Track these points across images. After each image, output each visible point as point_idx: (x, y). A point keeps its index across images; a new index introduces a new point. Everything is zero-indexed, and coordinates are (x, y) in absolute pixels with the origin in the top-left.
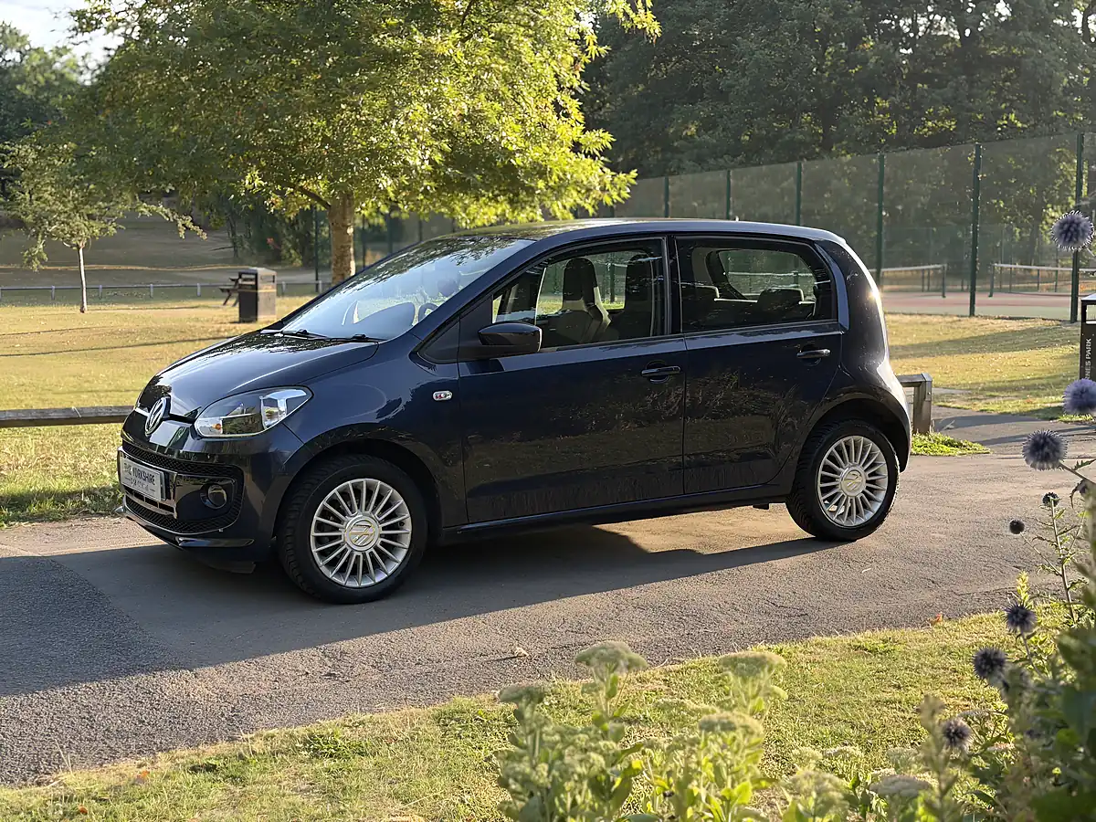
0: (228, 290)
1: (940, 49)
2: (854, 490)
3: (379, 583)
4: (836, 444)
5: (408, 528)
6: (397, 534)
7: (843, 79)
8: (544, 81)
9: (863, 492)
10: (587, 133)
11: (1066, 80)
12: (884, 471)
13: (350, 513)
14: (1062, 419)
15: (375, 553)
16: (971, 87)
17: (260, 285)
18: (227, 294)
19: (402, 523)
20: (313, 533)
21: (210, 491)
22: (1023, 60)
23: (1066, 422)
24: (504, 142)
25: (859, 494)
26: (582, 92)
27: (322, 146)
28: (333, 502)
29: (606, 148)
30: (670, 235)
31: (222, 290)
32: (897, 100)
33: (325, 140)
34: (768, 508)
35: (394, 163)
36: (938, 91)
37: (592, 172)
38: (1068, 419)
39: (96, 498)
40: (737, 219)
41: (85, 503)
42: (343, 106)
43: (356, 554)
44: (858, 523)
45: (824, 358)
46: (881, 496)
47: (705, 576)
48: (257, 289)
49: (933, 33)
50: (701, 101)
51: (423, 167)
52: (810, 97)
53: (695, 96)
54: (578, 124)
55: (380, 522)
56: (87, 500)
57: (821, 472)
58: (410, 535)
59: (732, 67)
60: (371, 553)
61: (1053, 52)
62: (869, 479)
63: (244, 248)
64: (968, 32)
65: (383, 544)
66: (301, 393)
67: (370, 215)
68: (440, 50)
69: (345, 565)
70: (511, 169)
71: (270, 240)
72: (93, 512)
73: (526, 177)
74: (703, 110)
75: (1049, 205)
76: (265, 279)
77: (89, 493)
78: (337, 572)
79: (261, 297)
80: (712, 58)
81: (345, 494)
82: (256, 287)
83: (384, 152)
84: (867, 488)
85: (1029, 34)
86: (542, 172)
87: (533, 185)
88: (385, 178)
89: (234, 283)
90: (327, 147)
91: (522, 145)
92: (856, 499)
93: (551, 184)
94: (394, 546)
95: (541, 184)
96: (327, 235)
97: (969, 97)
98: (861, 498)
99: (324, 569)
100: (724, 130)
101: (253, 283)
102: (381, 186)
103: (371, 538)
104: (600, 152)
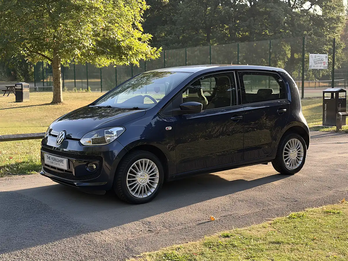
0: (5, 91)
1: (244, 9)
2: (294, 157)
3: (149, 196)
4: (288, 142)
5: (158, 176)
6: (154, 178)
7: (213, 18)
8: (128, 17)
9: (296, 158)
10: (143, 34)
11: (284, 19)
12: (302, 151)
13: (139, 171)
14: (321, 130)
15: (147, 185)
16: (255, 21)
17: (23, 88)
18: (5, 92)
19: (155, 174)
20: (127, 179)
21: (88, 165)
22: (271, 13)
23: (323, 131)
24: (117, 38)
25: (295, 158)
26: (142, 21)
27: (53, 39)
28: (134, 168)
29: (150, 39)
30: (236, 70)
31: (3, 90)
32: (231, 25)
33: (55, 37)
34: (267, 164)
35: (80, 45)
36: (244, 23)
37: (146, 48)
38: (322, 130)
39: (11, 169)
40: (248, 65)
41: (7, 170)
42: (61, 25)
43: (141, 186)
44: (295, 168)
45: (285, 112)
46: (301, 159)
47: (253, 189)
48: (22, 90)
49: (241, 3)
50: (167, 25)
51: (90, 46)
52: (203, 24)
53: (165, 23)
54: (140, 32)
55: (149, 174)
56: (8, 169)
57: (284, 151)
58: (158, 178)
59: (177, 14)
60: (146, 186)
61: (280, 10)
62: (298, 153)
63: (2, 75)
64: (252, 3)
65: (150, 182)
66: (121, 129)
67: (64, 63)
68: (96, 5)
69: (138, 190)
70: (119, 47)
71: (12, 72)
72: (11, 173)
73: (125, 50)
74: (167, 28)
75: (279, 60)
76: (26, 87)
77: (8, 167)
78: (135, 193)
79: (24, 93)
80: (169, 10)
81: (137, 165)
82: (22, 89)
83: (76, 41)
84: (298, 156)
85: (273, 4)
86: (130, 48)
87: (127, 53)
88: (77, 50)
89: (7, 88)
90: (55, 39)
91: (123, 39)
92: (295, 160)
93: (134, 52)
94: (153, 183)
95: (130, 53)
96: (33, 70)
97: (254, 25)
98: (296, 159)
99: (131, 192)
100: (175, 35)
101: (21, 88)
102: (75, 53)
103: (146, 180)
104: (148, 40)
